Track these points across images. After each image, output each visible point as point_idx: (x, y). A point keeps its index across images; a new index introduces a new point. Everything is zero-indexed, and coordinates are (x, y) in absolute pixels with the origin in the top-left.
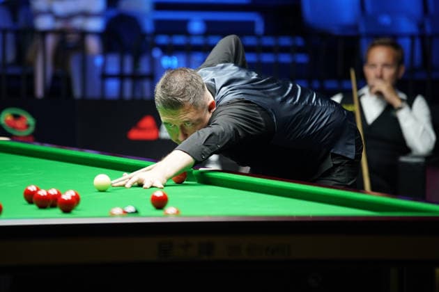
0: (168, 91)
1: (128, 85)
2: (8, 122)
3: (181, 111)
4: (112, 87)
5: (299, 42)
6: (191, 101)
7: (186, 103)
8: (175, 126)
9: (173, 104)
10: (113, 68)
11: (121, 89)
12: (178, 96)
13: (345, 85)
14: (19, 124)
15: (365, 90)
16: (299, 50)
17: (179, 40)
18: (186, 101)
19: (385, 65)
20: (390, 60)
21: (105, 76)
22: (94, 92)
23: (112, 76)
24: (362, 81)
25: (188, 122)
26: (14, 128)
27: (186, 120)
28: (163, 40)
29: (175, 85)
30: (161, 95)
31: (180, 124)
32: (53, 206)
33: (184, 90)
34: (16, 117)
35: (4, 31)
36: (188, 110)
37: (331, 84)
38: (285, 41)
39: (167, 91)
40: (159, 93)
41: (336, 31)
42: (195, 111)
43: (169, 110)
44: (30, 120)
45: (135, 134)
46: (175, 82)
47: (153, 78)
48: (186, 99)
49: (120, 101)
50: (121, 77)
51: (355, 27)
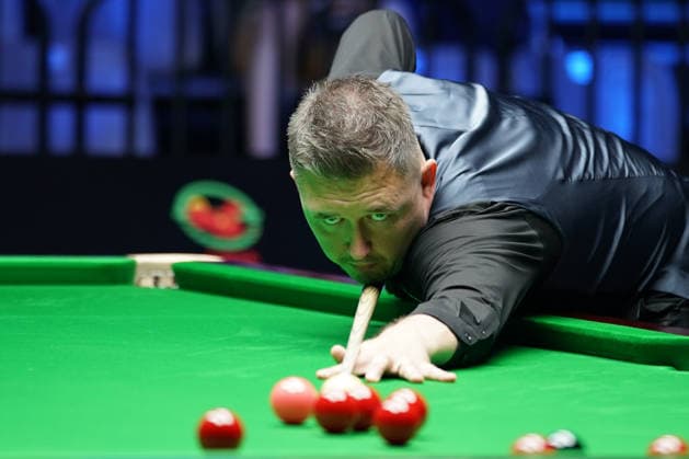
0: (333, 131)
2: (196, 217)
3: (366, 181)
7: (379, 162)
8: (342, 220)
18: (379, 158)
25: (379, 211)
27: (377, 204)
29: (350, 119)
30: (314, 143)
31: (362, 214)
32: (361, 428)
33: (373, 130)
36: (383, 179)
40: (307, 135)
42: (399, 184)
43: (335, 178)
46: (350, 112)
48: (381, 152)
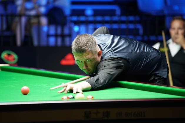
1: (59, 40)
3: (85, 54)
4: (52, 40)
5: (138, 18)
6: (90, 49)
7: (87, 50)
9: (81, 51)
10: (52, 31)
11: (56, 41)
12: (83, 47)
13: (159, 38)
14: (10, 58)
15: (170, 41)
16: (138, 22)
17: (82, 18)
18: (87, 49)
19: (179, 28)
20: (181, 26)
21: (49, 36)
22: (43, 43)
23: (52, 36)
24: (168, 36)
26: (8, 60)
28: (75, 18)
29: (82, 42)
30: (75, 46)
31: (84, 60)
33: (86, 44)
34: (9, 55)
35: (2, 16)
36: (88, 53)
37: (153, 38)
38: (131, 18)
39: (78, 44)
40: (74, 45)
41: (154, 13)
42: (92, 54)
43: (79, 53)
44: (15, 56)
45: (64, 62)
46: (82, 40)
47: (71, 36)
48: (87, 48)
49: (56, 47)
50: (56, 36)
51: (162, 11)
